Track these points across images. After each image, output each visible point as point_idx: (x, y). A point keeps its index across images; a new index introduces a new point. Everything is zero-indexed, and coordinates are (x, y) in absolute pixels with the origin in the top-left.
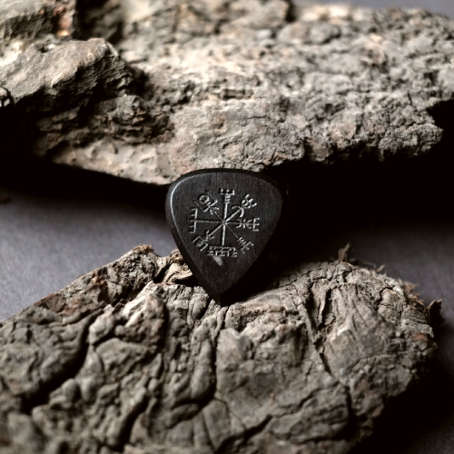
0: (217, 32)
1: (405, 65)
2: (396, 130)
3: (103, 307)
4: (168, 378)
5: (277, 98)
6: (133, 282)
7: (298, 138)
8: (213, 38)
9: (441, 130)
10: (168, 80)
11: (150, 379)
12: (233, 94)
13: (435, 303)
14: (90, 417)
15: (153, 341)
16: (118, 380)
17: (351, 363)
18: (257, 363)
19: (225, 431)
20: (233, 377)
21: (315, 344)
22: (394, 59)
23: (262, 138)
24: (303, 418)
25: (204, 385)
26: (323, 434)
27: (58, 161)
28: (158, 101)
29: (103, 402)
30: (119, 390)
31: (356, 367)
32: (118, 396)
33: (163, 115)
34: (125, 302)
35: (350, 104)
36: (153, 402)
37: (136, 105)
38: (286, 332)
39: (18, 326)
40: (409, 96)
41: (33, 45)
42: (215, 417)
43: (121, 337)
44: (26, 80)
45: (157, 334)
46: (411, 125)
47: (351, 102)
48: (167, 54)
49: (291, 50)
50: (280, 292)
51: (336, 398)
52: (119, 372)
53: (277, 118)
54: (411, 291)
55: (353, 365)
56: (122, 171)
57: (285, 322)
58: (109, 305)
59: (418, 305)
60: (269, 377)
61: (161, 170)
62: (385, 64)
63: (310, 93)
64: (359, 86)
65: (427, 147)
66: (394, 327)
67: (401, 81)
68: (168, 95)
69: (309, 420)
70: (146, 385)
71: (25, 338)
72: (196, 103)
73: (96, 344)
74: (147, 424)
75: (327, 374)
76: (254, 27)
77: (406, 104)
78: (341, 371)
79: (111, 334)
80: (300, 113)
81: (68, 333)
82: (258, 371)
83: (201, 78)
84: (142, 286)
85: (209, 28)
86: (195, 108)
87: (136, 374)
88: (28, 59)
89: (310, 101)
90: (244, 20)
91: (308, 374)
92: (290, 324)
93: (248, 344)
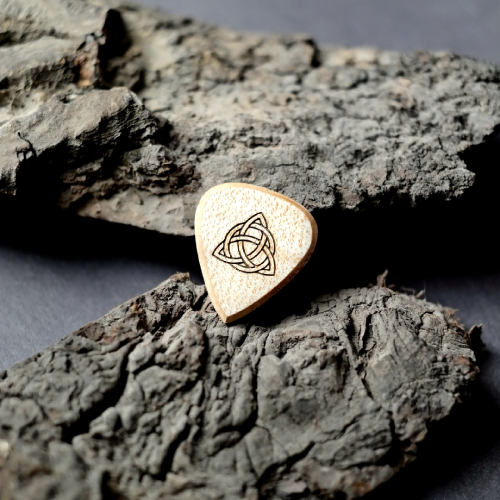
0: (242, 78)
1: (434, 109)
2: (428, 175)
3: (142, 335)
4: (209, 406)
5: (305, 144)
6: (171, 310)
7: (327, 186)
8: (238, 85)
9: (473, 174)
10: (194, 129)
11: (191, 407)
12: (260, 142)
13: (476, 328)
14: (131, 445)
15: (193, 368)
16: (159, 408)
17: (393, 388)
18: (299, 388)
19: (268, 459)
20: (275, 403)
21: (356, 369)
22: (423, 103)
23: (291, 186)
24: (346, 443)
25: (246, 412)
26: (366, 460)
27: (83, 213)
28: (184, 150)
29: (145, 430)
30: (160, 418)
31: (399, 392)
32: (159, 424)
33: (189, 165)
34: (164, 331)
35: (380, 150)
36: (194, 430)
37: (162, 154)
38: (328, 357)
39: (56, 355)
40: (440, 140)
41: (54, 95)
42: (258, 445)
43: (161, 365)
44: (49, 131)
45: (197, 361)
46: (443, 169)
47: (381, 147)
48: (191, 102)
49: (318, 96)
50: (320, 318)
51: (379, 423)
52: (159, 400)
53: (306, 165)
54: (452, 316)
55: (396, 390)
56: (148, 223)
57: (325, 347)
58: (149, 333)
59: (459, 330)
60: (312, 403)
61: (188, 221)
62: (413, 108)
63: (338, 139)
64: (388, 131)
65: (459, 192)
66: (436, 351)
67: (430, 126)
68: (194, 144)
69: (352, 445)
70: (188, 413)
71: (64, 367)
72: (223, 151)
73: (136, 373)
74: (189, 451)
75: (369, 398)
76: (280, 73)
77: (437, 149)
78: (384, 395)
79: (151, 362)
80: (329, 159)
81: (108, 361)
82: (300, 397)
83: (227, 126)
84: (181, 314)
85: (234, 75)
86: (222, 157)
87: (177, 401)
88: (50, 110)
89: (339, 147)
90: (269, 66)
91: (350, 399)
92: (331, 350)
93: (289, 370)
